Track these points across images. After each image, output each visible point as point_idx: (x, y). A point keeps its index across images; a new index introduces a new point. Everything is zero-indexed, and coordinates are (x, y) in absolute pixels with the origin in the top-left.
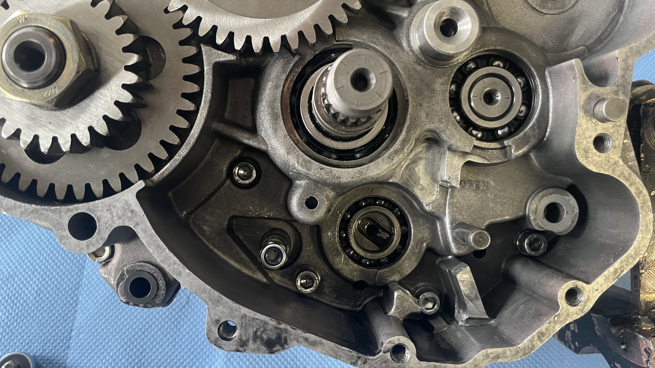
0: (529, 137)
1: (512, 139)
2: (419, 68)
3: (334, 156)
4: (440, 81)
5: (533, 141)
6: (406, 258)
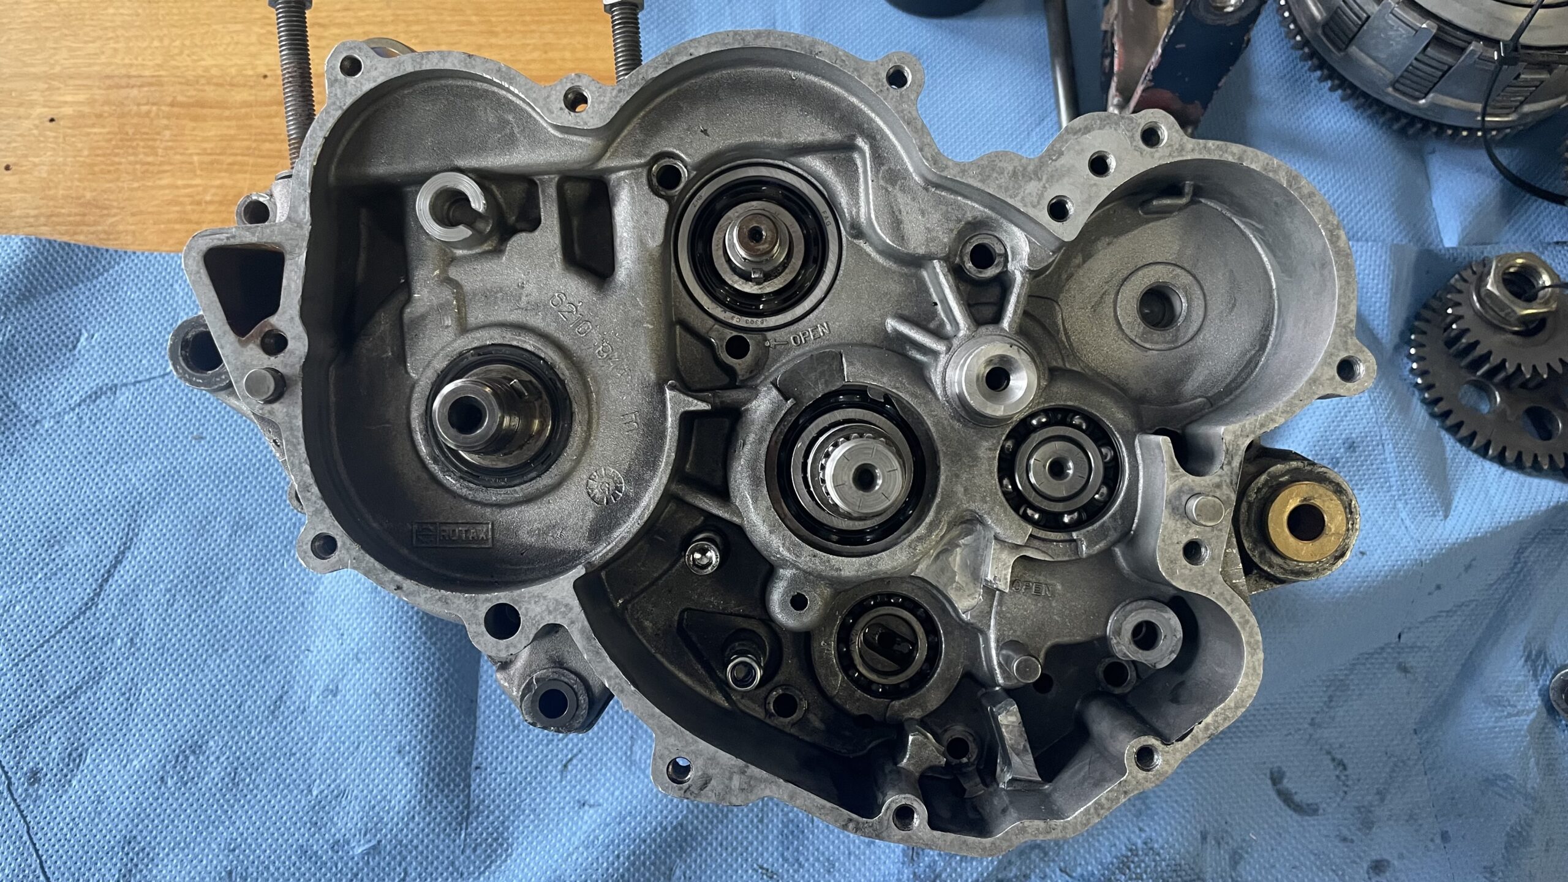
0: (1108, 529)
1: (1084, 531)
2: (957, 425)
3: (835, 537)
4: (985, 444)
5: (1113, 535)
6: (931, 687)
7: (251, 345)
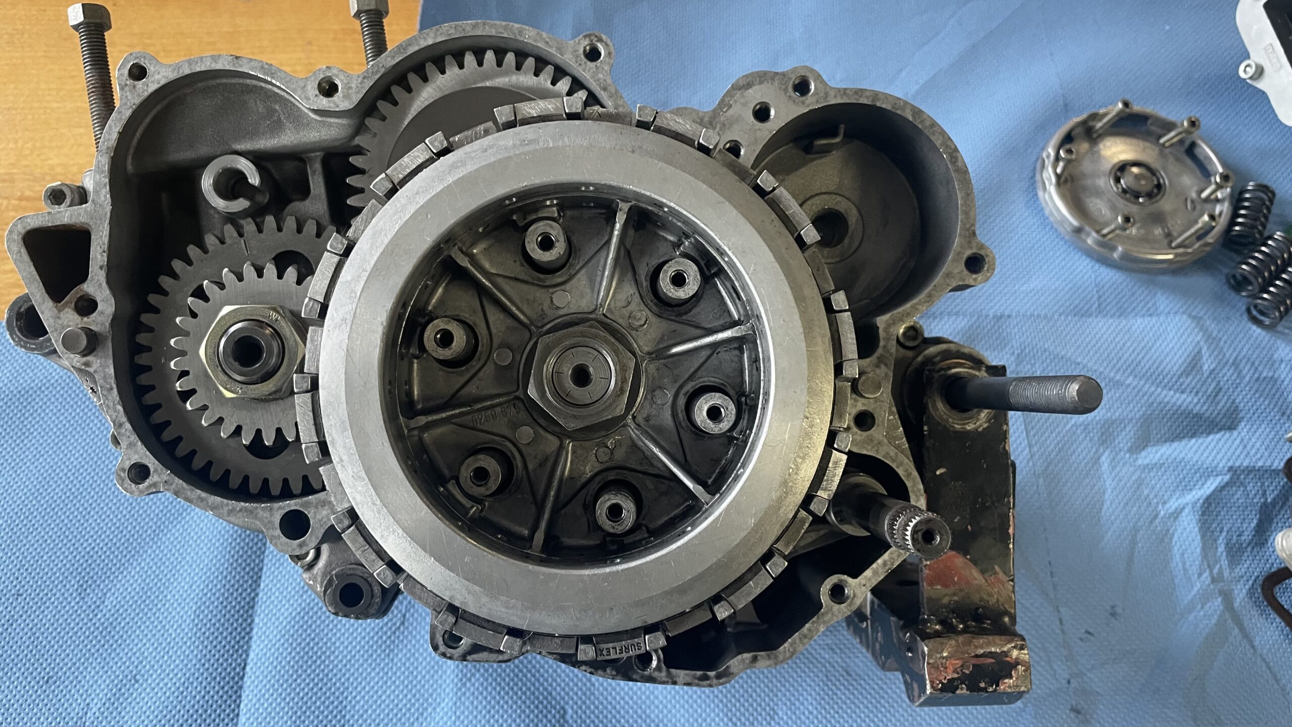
7: (66, 309)
